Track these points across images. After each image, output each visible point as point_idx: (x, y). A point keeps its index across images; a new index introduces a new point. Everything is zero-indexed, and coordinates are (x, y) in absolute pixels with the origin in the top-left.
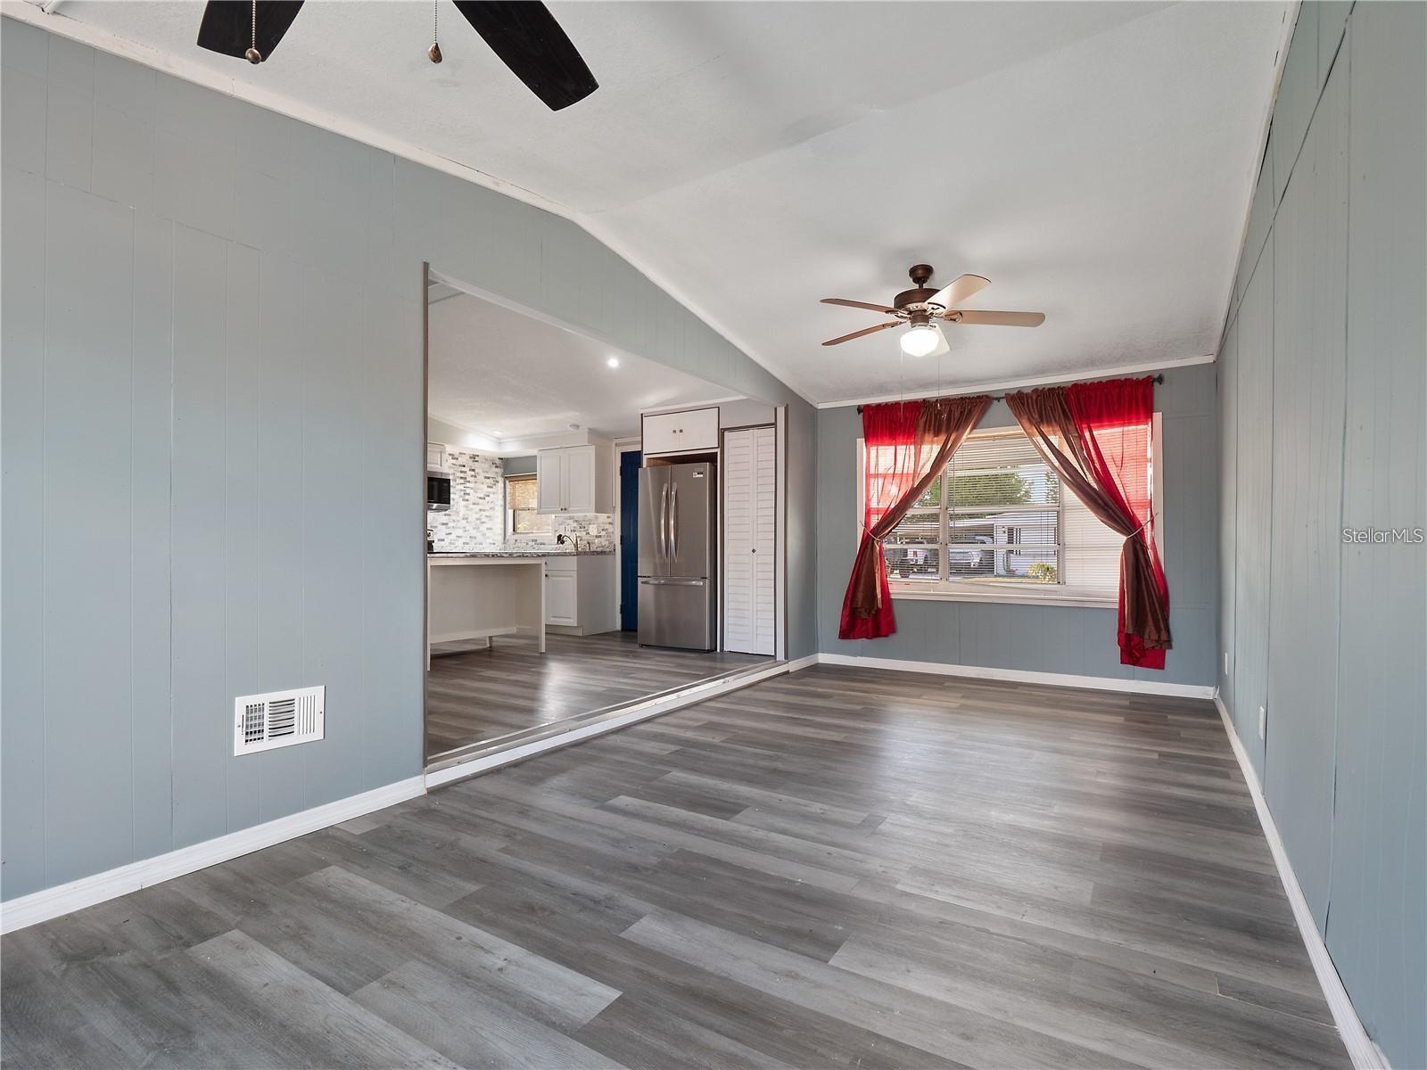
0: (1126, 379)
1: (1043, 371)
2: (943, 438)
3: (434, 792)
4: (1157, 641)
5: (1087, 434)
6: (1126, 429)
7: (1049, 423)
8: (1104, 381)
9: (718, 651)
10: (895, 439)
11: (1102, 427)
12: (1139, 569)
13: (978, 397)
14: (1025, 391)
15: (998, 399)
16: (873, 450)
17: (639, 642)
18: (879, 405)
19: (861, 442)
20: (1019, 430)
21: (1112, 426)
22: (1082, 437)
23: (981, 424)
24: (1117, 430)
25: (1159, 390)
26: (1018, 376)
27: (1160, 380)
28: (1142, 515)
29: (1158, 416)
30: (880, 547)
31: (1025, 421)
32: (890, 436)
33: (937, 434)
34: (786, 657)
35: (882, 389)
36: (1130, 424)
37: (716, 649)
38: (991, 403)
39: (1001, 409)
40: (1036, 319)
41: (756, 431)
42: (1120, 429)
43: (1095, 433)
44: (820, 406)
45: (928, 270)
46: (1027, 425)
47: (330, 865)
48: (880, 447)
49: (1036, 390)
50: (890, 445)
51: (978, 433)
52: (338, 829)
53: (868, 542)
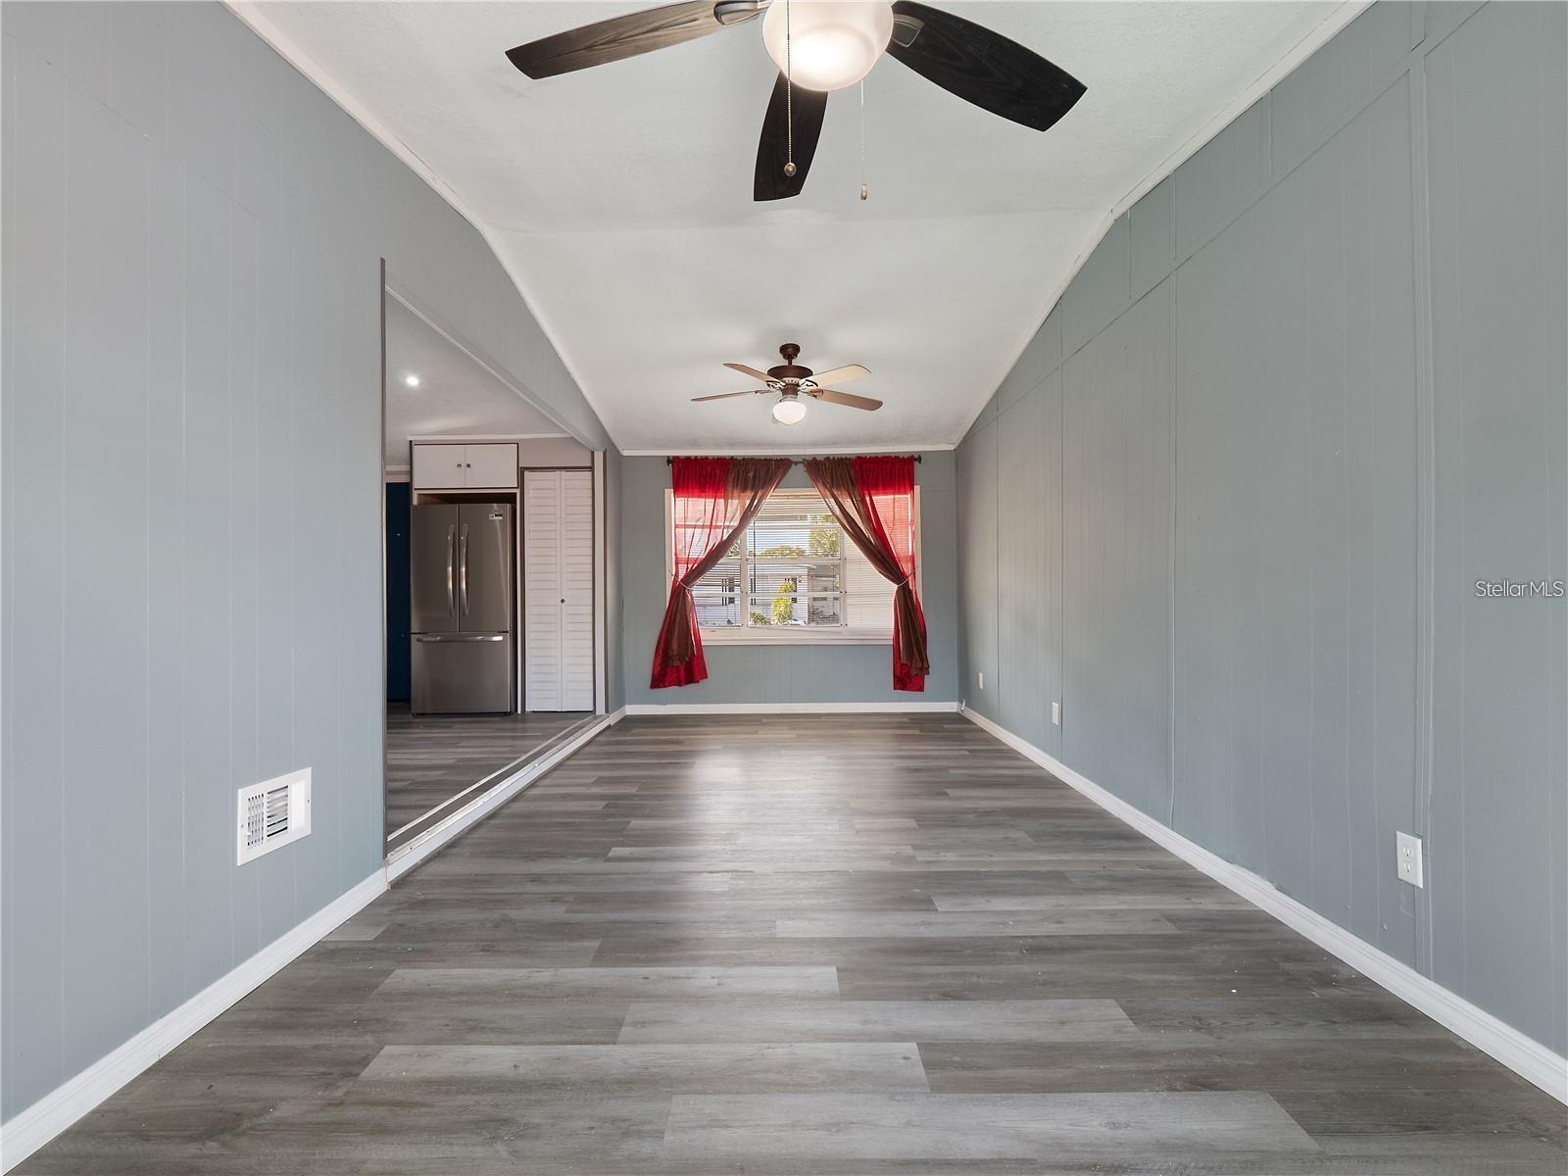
0: (896, 457)
1: (835, 443)
2: (750, 494)
3: (398, 884)
4: (920, 669)
5: (868, 499)
6: (896, 496)
7: (838, 488)
8: (880, 456)
9: (519, 712)
10: (704, 491)
11: (878, 494)
12: (908, 612)
13: (781, 460)
14: (818, 459)
15: (796, 463)
16: (680, 501)
17: (413, 711)
18: (688, 458)
19: (669, 492)
20: (815, 492)
21: (886, 494)
22: (864, 501)
23: (782, 483)
24: (890, 497)
25: (918, 468)
26: (814, 445)
27: (919, 459)
28: (906, 568)
29: (917, 488)
30: (691, 595)
31: (820, 485)
32: (700, 489)
33: (744, 489)
34: (607, 711)
35: (695, 444)
36: (899, 493)
37: (516, 710)
38: (790, 467)
39: (798, 472)
40: (874, 405)
41: (564, 473)
42: (892, 497)
43: (874, 498)
44: (625, 453)
45: (796, 349)
46: (821, 488)
47: (393, 971)
48: (690, 499)
49: (827, 458)
50: (700, 497)
51: (779, 492)
52: (325, 942)
53: (679, 593)
